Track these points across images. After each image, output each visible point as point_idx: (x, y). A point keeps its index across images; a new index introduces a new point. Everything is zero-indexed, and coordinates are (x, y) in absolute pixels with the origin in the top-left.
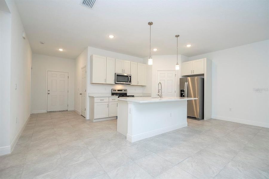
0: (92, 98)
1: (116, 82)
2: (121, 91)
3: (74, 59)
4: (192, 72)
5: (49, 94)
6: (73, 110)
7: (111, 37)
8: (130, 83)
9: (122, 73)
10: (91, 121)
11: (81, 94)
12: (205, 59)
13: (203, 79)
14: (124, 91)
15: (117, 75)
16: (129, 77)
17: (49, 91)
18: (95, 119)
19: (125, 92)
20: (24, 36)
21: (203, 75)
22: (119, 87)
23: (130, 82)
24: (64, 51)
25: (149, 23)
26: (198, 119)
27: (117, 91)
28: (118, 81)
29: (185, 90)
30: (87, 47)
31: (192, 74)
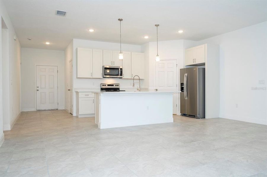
1: (104, 76)
2: (113, 85)
3: (64, 50)
4: (194, 60)
5: (38, 90)
6: (64, 109)
7: (91, 31)
8: (121, 77)
9: (112, 65)
10: (77, 117)
11: (69, 90)
12: (206, 45)
13: (204, 69)
14: (116, 85)
15: (105, 68)
16: (120, 70)
17: (38, 87)
18: (80, 115)
19: (117, 87)
20: (15, 39)
21: (204, 64)
22: (110, 81)
23: (121, 75)
24: (51, 44)
25: (119, 20)
26: (197, 118)
27: (107, 85)
28: (106, 74)
29: (184, 83)
30: (73, 39)
31: (194, 63)
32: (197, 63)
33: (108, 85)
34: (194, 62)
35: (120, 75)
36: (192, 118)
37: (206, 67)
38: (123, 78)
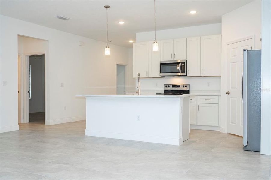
2: (179, 86)
8: (182, 74)
9: (172, 59)
15: (161, 64)
16: (180, 64)
19: (185, 89)
25: (106, 7)
33: (173, 86)
38: (187, 76)
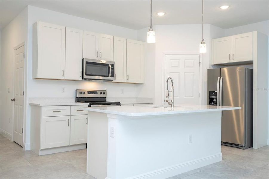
0: (36, 108)
1: (85, 77)
2: (95, 93)
4: (231, 56)
8: (111, 78)
9: (97, 59)
10: (34, 153)
11: (14, 100)
12: (256, 33)
13: (251, 72)
14: (101, 93)
15: (87, 63)
16: (110, 66)
18: (42, 150)
19: (102, 96)
21: (251, 63)
22: (90, 86)
23: (113, 76)
26: (242, 148)
27: (86, 93)
28: (88, 73)
29: (218, 92)
30: (27, 6)
31: (231, 61)
32: (236, 60)
33: (89, 93)
34: (231, 58)
35: (111, 76)
36: (235, 148)
37: (255, 68)
38: (114, 81)
